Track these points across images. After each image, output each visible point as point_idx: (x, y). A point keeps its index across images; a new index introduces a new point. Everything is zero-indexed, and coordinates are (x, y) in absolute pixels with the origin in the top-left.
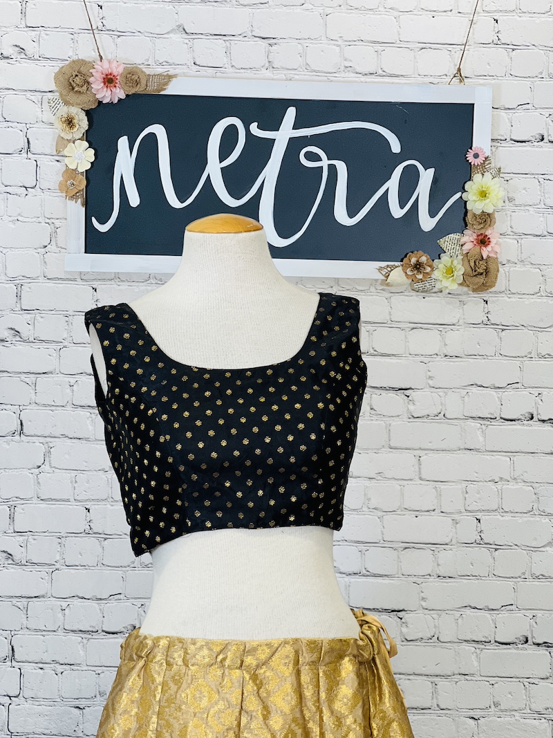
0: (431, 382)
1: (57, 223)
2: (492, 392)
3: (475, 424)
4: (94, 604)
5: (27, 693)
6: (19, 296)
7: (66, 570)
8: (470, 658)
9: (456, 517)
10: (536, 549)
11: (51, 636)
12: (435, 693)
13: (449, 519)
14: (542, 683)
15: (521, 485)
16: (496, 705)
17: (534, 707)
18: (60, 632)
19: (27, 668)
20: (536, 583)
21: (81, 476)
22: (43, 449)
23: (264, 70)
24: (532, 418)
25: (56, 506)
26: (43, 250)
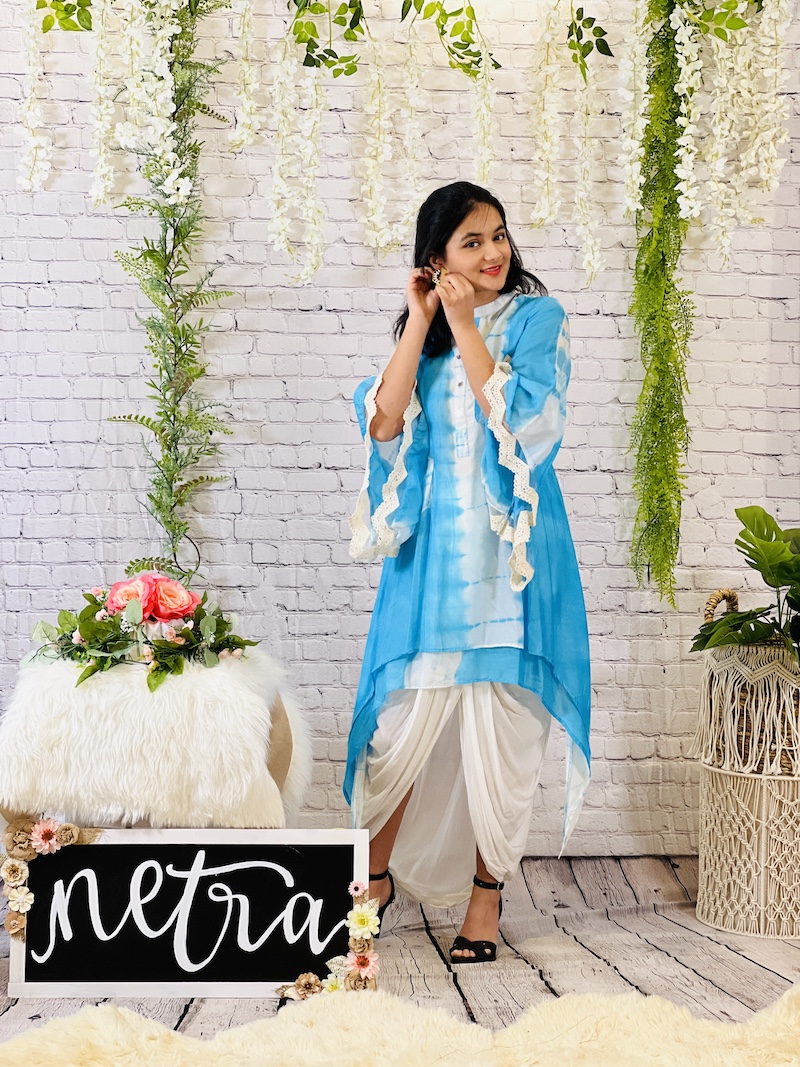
1: (258, 178)
2: (570, 295)
4: (292, 448)
5: (247, 511)
6: (231, 231)
7: (272, 425)
10: (601, 405)
11: (261, 471)
14: (608, 497)
15: (592, 360)
17: (601, 513)
18: (269, 468)
19: (245, 493)
20: (603, 428)
21: (279, 359)
22: (252, 340)
24: (599, 313)
25: (263, 380)
26: (248, 198)
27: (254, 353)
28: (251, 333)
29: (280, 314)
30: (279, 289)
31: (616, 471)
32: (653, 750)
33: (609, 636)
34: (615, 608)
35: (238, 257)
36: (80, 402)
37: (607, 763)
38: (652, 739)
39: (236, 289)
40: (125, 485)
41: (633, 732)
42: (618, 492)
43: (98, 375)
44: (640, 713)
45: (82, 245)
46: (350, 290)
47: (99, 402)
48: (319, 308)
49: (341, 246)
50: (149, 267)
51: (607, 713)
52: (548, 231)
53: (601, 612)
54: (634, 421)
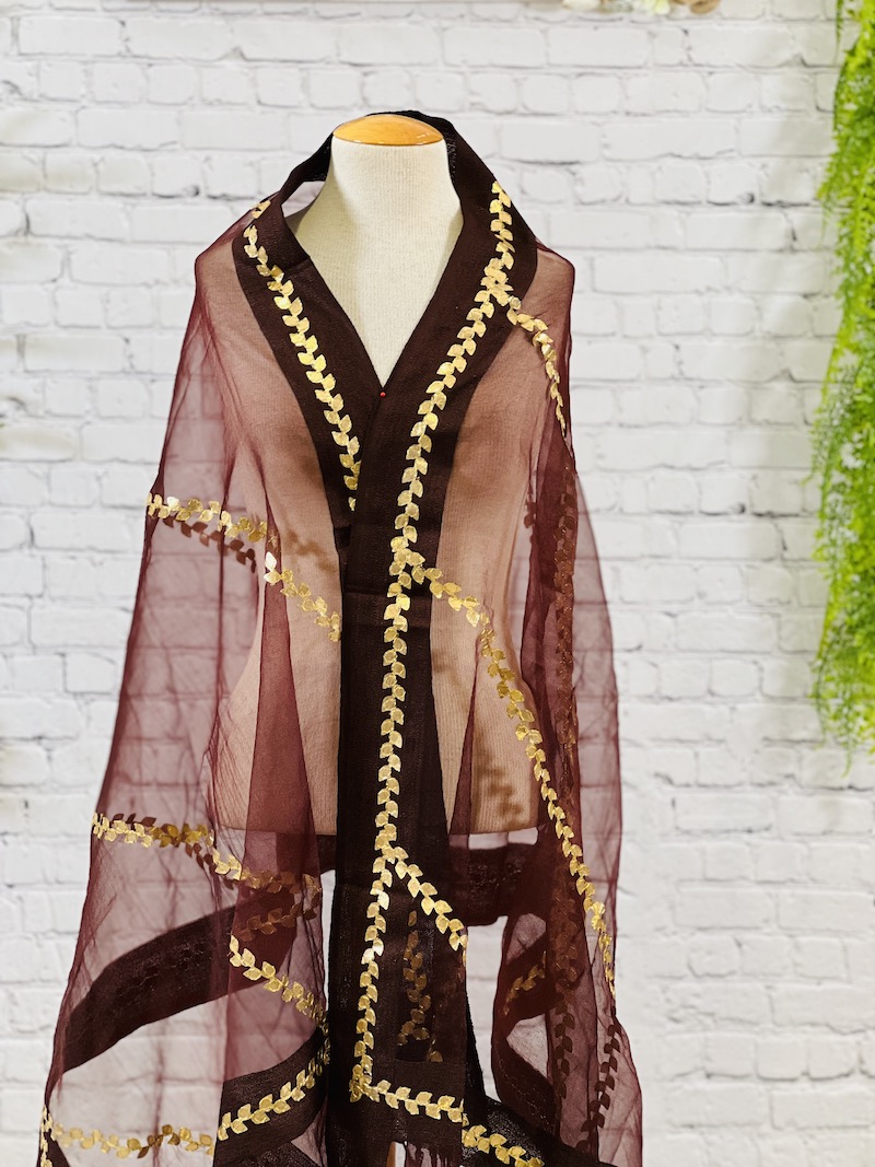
0: (607, 153)
2: (695, 164)
3: (673, 211)
5: (53, 591)
6: (15, 35)
7: (102, 424)
8: (664, 534)
9: (645, 343)
11: (82, 514)
13: (635, 348)
14: (767, 565)
15: (737, 296)
16: (701, 595)
18: (97, 508)
19: (55, 558)
21: (115, 293)
22: (60, 254)
24: (752, 200)
25: (81, 336)
27: (65, 281)
28: (57, 242)
29: (117, 203)
30: (113, 154)
31: (784, 516)
32: (853, 1061)
33: (765, 834)
34: (776, 779)
35: (27, 85)
37: (762, 1087)
38: (851, 1039)
39: (26, 151)
41: (813, 1024)
42: (787, 555)
44: (828, 986)
46: (254, 157)
48: (192, 191)
49: (232, 65)
51: (760, 986)
52: (652, 35)
53: (749, 788)
54: (818, 416)
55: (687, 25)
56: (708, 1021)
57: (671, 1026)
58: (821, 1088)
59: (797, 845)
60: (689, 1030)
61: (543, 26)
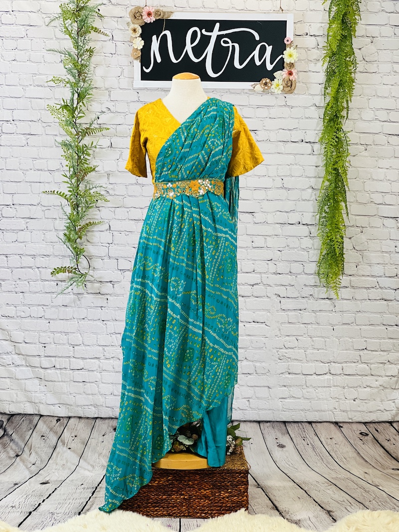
0: (264, 128)
1: (124, 68)
2: (288, 131)
3: (282, 144)
4: (139, 210)
5: (115, 242)
6: (110, 95)
7: (129, 197)
8: (278, 229)
9: (274, 178)
10: (303, 190)
11: (124, 222)
12: (266, 242)
13: (271, 180)
14: (306, 238)
15: (298, 166)
16: (288, 246)
17: (302, 247)
18: (127, 220)
19: (115, 233)
20: (303, 202)
22: (119, 153)
23: (201, 8)
24: (303, 141)
26: (118, 78)
27: (121, 160)
28: (119, 149)
31: (310, 225)
32: (327, 371)
33: (304, 311)
34: (308, 296)
35: (112, 109)
36: (29, 184)
37: (303, 376)
38: (327, 365)
39: (111, 126)
40: (52, 228)
41: (317, 361)
42: (311, 235)
43: (38, 170)
44: (321, 351)
45: (30, 101)
47: (39, 184)
50: (64, 114)
51: (303, 351)
52: (277, 98)
53: (301, 298)
54: (319, 198)
55: (286, 95)
56: (289, 360)
57: (280, 360)
58: (319, 377)
59: (313, 314)
60: (284, 362)
61: (248, 95)
